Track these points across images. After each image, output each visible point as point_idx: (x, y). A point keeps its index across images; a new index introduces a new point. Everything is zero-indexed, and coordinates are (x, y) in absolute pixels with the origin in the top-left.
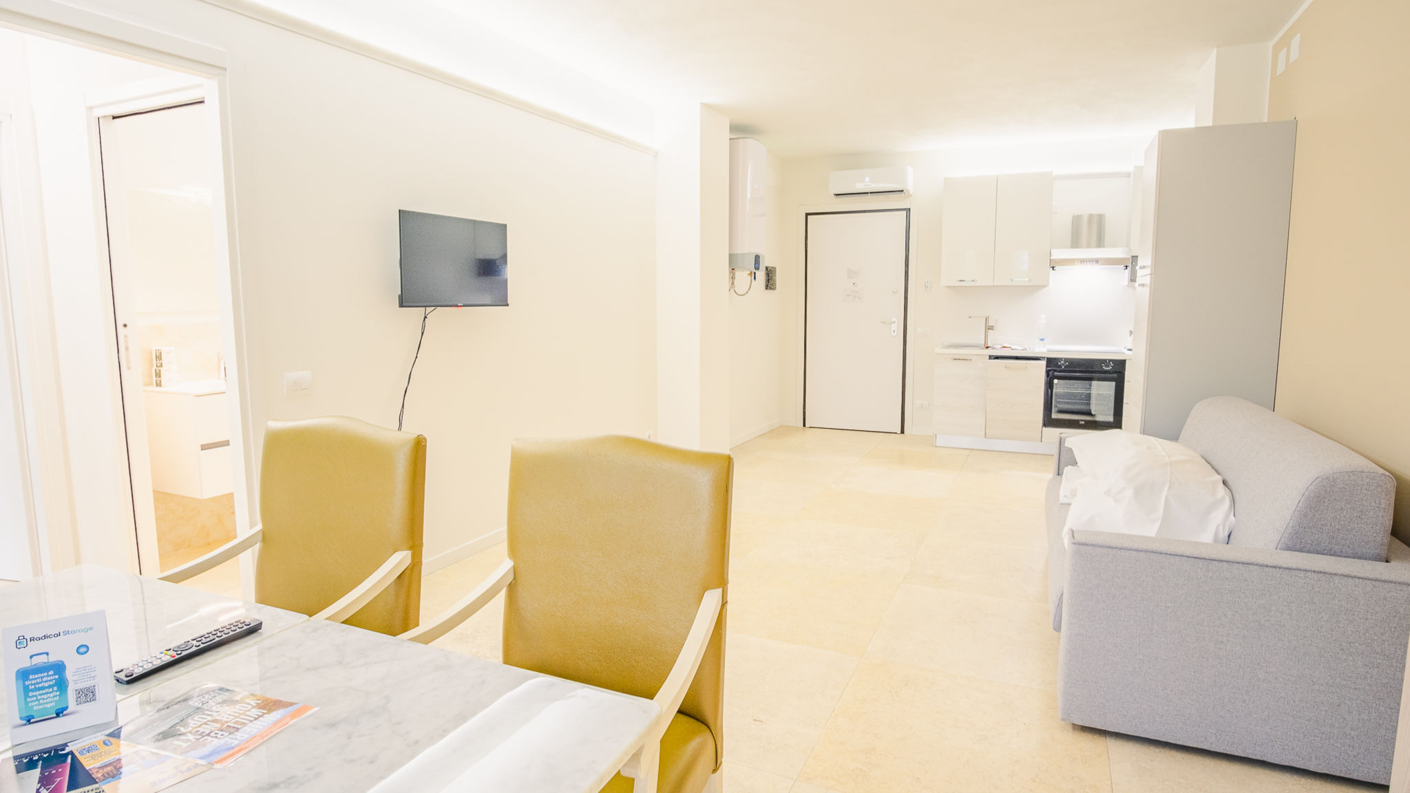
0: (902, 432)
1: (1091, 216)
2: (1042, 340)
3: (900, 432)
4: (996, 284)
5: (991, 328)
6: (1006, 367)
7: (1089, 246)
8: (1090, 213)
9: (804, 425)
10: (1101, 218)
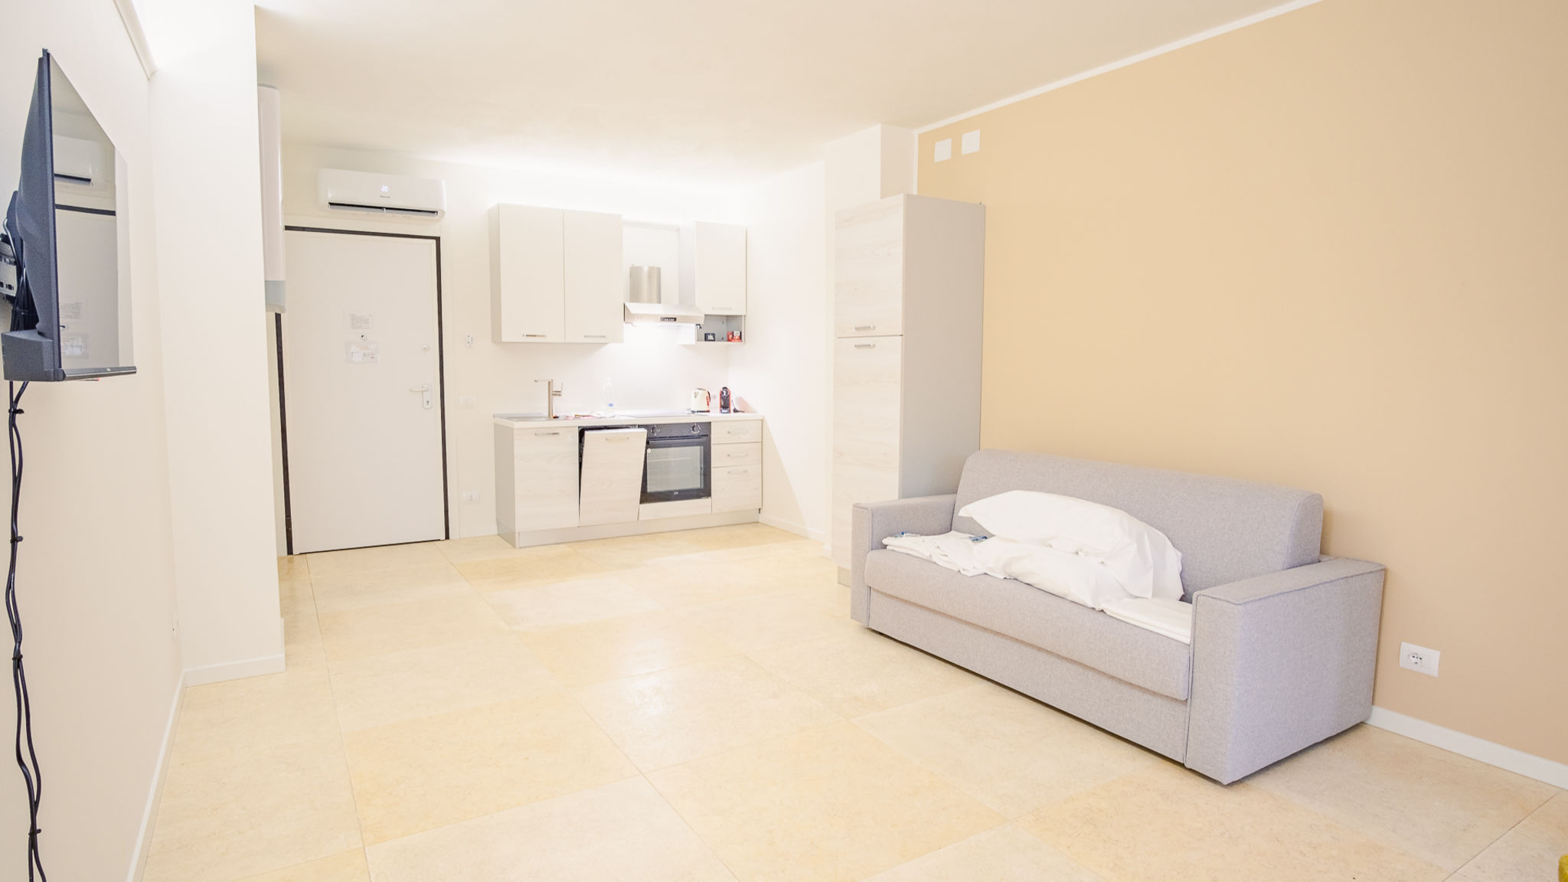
0: (447, 537)
1: (651, 269)
2: (611, 405)
3: (444, 538)
4: (567, 341)
5: (558, 393)
6: (607, 439)
7: (650, 301)
8: (652, 266)
9: (290, 551)
10: (659, 269)
